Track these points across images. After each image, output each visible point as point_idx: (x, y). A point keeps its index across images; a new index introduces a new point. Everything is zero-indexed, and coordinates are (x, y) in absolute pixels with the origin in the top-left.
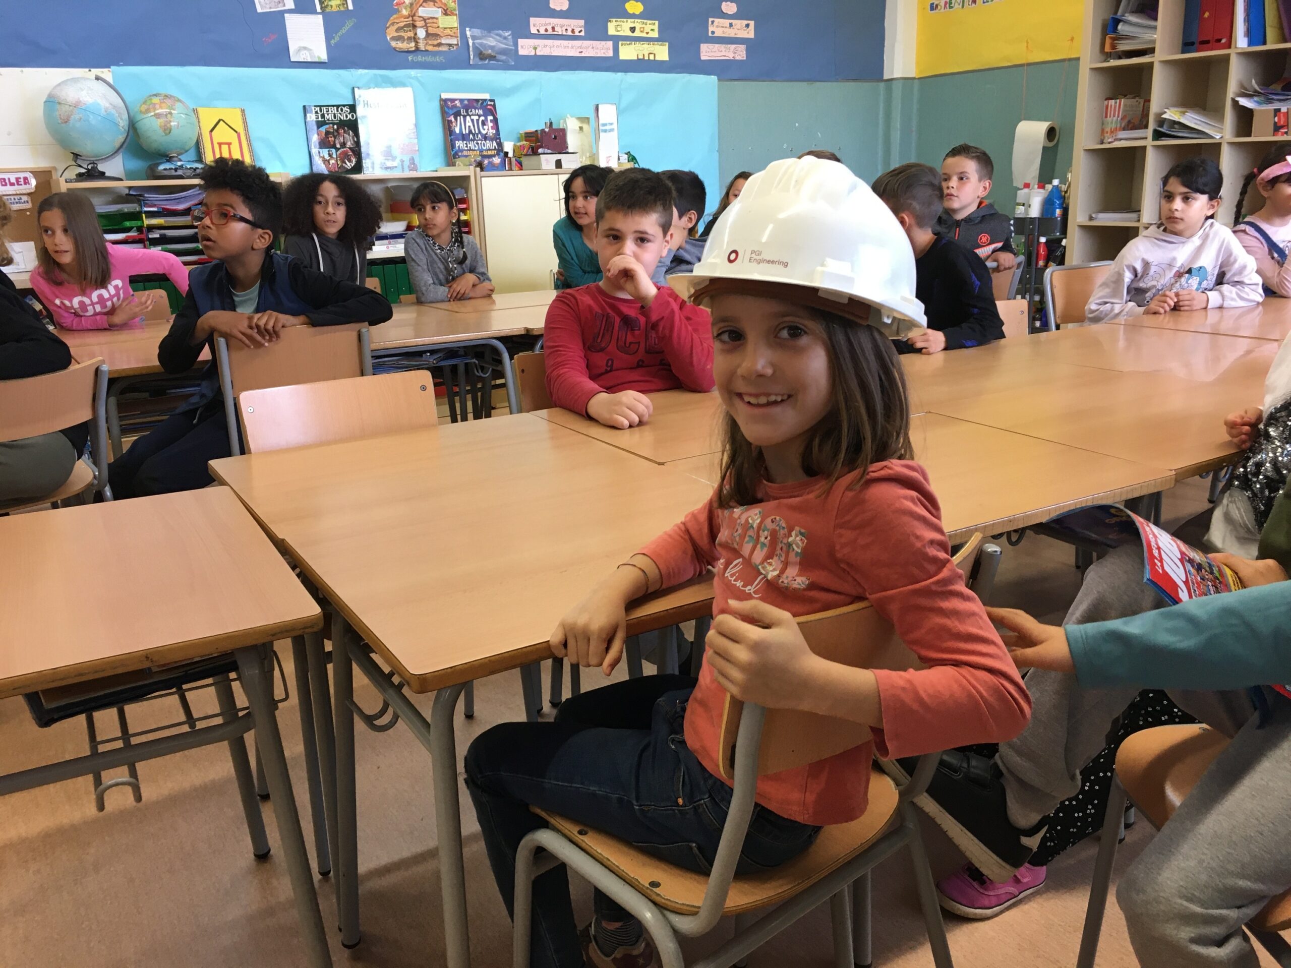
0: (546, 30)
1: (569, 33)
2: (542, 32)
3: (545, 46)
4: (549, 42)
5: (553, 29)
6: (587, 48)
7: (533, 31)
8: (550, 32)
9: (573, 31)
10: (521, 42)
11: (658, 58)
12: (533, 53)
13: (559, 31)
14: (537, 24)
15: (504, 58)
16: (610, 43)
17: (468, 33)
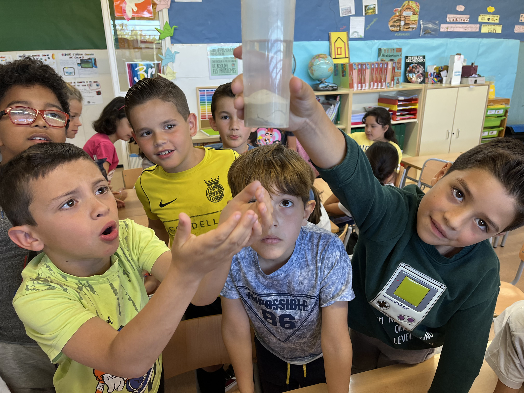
0: (453, 20)
1: (463, 21)
2: (452, 21)
3: (452, 27)
4: (453, 25)
5: (456, 20)
6: (469, 27)
7: (448, 20)
8: (455, 21)
9: (464, 20)
10: (442, 25)
11: (497, 32)
12: (446, 31)
13: (459, 20)
14: (450, 17)
15: (433, 33)
16: (478, 26)
17: (421, 22)
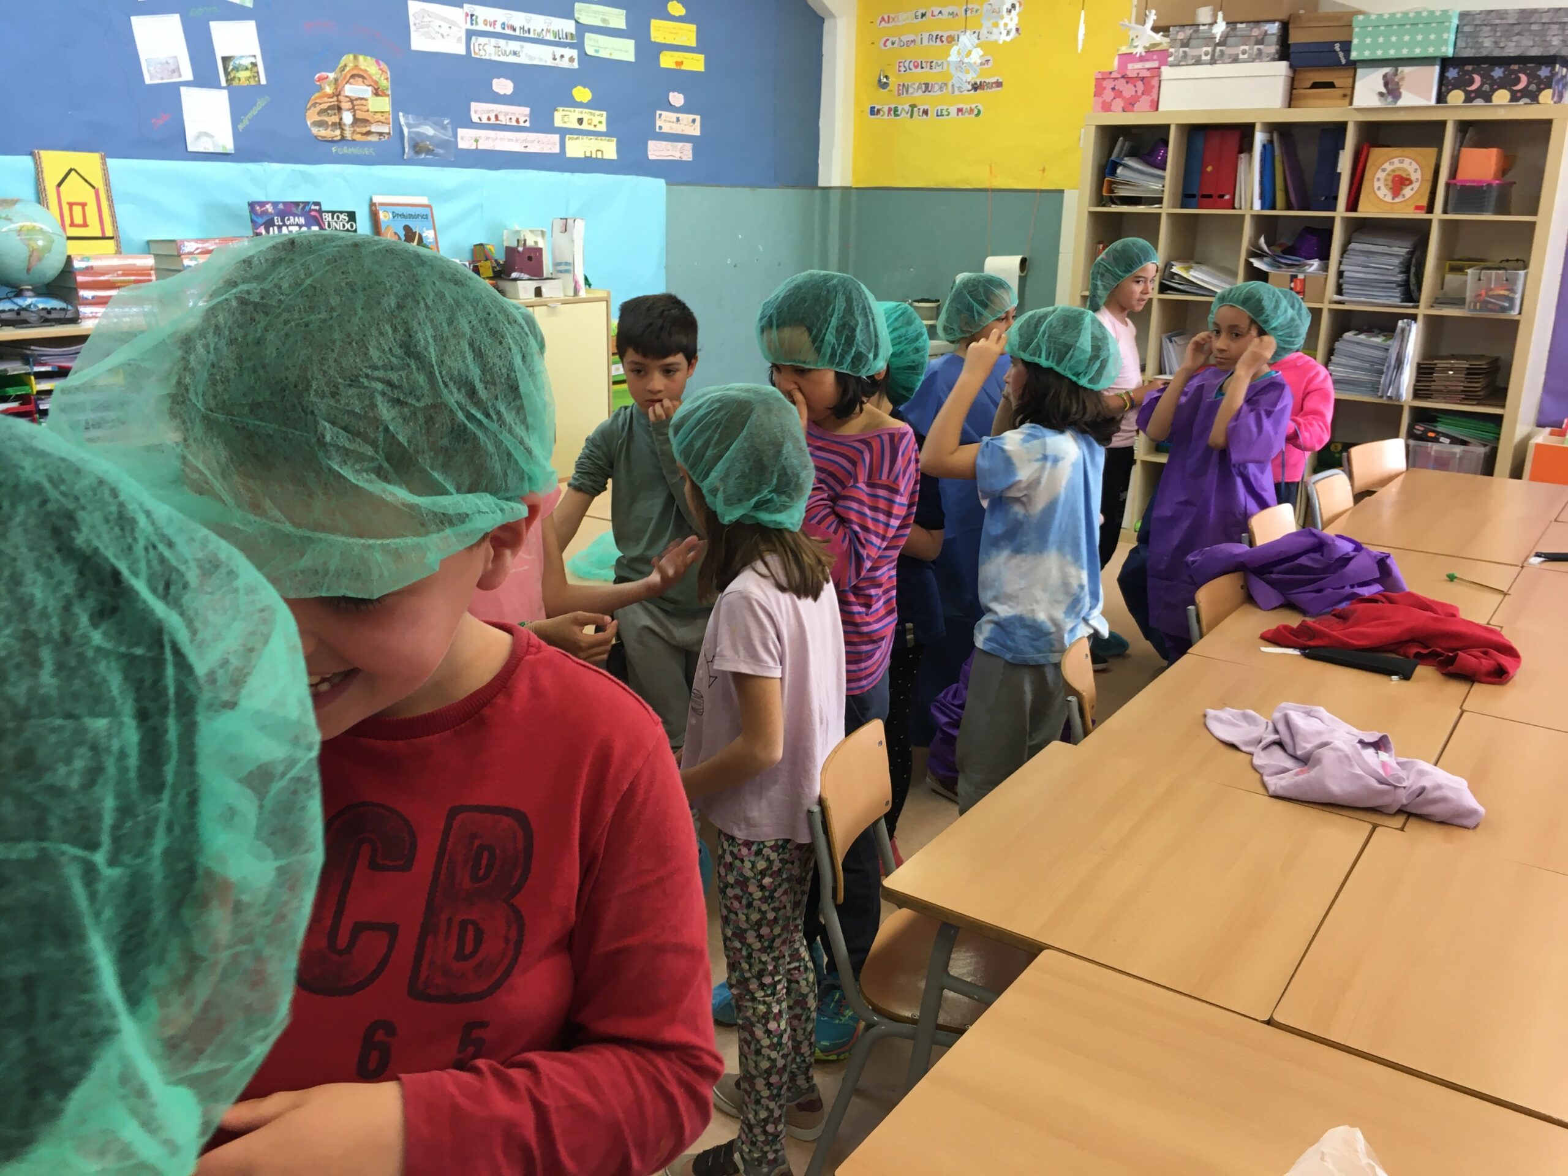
0: (489, 119)
1: (514, 123)
2: (485, 121)
3: (488, 138)
4: (491, 133)
5: (496, 117)
6: (532, 141)
7: (475, 119)
8: (493, 121)
9: (517, 121)
10: (461, 132)
11: (605, 156)
12: (474, 147)
13: (503, 120)
14: (479, 110)
15: (440, 151)
16: (556, 137)
17: (402, 120)
